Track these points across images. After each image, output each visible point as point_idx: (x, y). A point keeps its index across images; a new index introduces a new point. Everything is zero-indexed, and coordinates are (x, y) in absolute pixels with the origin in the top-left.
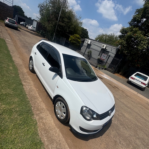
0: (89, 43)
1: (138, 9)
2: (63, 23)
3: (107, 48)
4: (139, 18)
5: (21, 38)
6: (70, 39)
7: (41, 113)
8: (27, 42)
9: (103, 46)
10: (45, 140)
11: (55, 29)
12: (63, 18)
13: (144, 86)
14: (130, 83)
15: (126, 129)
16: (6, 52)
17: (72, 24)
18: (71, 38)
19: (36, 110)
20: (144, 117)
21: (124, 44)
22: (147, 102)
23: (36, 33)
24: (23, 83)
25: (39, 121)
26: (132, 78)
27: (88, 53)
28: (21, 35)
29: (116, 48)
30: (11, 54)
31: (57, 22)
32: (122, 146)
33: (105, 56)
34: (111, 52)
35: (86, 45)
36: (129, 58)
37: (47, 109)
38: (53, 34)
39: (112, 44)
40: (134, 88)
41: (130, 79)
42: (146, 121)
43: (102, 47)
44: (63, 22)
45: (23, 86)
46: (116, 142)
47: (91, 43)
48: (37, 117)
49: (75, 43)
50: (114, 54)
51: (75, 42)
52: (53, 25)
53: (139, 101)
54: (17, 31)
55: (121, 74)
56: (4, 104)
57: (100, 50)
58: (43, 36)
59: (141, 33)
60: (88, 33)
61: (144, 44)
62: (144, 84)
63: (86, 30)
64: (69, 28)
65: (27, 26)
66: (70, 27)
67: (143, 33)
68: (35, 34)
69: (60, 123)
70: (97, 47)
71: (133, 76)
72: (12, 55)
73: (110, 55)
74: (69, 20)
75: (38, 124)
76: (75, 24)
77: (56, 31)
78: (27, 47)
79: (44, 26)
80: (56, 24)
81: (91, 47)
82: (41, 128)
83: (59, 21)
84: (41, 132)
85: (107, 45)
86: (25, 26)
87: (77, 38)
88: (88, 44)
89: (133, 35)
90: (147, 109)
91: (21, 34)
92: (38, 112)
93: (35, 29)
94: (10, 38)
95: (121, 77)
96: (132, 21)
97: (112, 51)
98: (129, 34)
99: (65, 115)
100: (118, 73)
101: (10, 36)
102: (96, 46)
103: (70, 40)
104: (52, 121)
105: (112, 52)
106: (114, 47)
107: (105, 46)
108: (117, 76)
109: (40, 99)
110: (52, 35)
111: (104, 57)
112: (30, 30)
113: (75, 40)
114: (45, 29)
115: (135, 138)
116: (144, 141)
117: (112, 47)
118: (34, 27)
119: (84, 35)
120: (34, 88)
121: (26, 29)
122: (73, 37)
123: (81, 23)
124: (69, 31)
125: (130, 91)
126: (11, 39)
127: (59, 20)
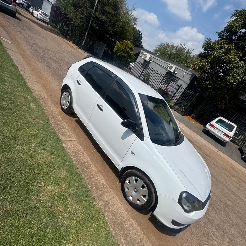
0: (147, 59)
1: (237, 11)
2: (103, 14)
3: (176, 72)
4: (237, 27)
5: (25, 36)
6: (115, 49)
7: (103, 193)
8: (40, 47)
9: (171, 68)
10: (123, 241)
11: (87, 25)
12: (105, 4)
13: (227, 139)
14: (207, 133)
15: (216, 211)
16: (13, 70)
17: (119, 20)
18: (118, 47)
19: (95, 190)
20: (233, 190)
21: (207, 69)
22: (231, 164)
23: (49, 26)
24: (60, 138)
25: (105, 209)
26: (212, 126)
27: (144, 76)
28: (24, 30)
29: (191, 74)
30: (21, 73)
31: (91, 12)
32: (217, 239)
33: (174, 85)
34: (182, 79)
35: (142, 61)
36: (210, 93)
37: (109, 186)
38: (83, 33)
39: (180, 63)
40: (213, 141)
41: (208, 127)
42: (236, 196)
43: (168, 69)
44: (104, 12)
45: (62, 143)
46: (208, 233)
47: (150, 60)
48: (101, 203)
49: (125, 57)
50: (187, 83)
51: (124, 54)
52: (85, 16)
53: (222, 163)
54: (14, 19)
55: (193, 118)
56: (49, 184)
57: (164, 73)
58: (63, 35)
59: (236, 55)
60: (141, 37)
61: (238, 74)
62: (228, 136)
63: (139, 31)
64: (114, 25)
65: (31, 10)
66: (116, 25)
67: (239, 54)
68: (49, 28)
69: (133, 209)
70: (160, 67)
71: (213, 122)
72: (24, 77)
73: (181, 85)
74: (115, 10)
75: (106, 214)
76: (124, 19)
77: (90, 28)
78: (42, 57)
79: (66, 14)
80: (90, 14)
81: (150, 66)
82: (112, 223)
83: (96, 11)
84: (114, 229)
85: (177, 67)
86: (27, 10)
87: (129, 47)
88: (145, 60)
89: (223, 56)
90: (233, 176)
91: (25, 28)
92: (100, 193)
93: (47, 19)
94: (8, 37)
95: (194, 122)
96: (224, 31)
97: (184, 77)
98: (217, 53)
99: (145, 199)
100: (190, 115)
101: (5, 30)
102: (158, 66)
103: (116, 51)
104: (122, 208)
105: (184, 80)
106: (187, 72)
107: (173, 68)
108: (188, 120)
109: (95, 168)
110: (81, 35)
111: (172, 87)
112: (38, 19)
113: (124, 52)
114: (67, 22)
115: (228, 225)
116: (239, 229)
117: (185, 71)
118: (45, 15)
119: (135, 41)
120: (79, 146)
121: (29, 16)
122: (122, 44)
123: (135, 19)
124: (113, 31)
125: (208, 147)
126: (11, 39)
127: (97, 8)
